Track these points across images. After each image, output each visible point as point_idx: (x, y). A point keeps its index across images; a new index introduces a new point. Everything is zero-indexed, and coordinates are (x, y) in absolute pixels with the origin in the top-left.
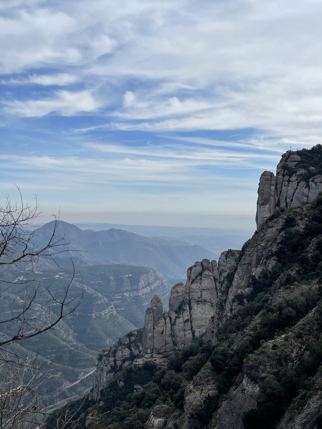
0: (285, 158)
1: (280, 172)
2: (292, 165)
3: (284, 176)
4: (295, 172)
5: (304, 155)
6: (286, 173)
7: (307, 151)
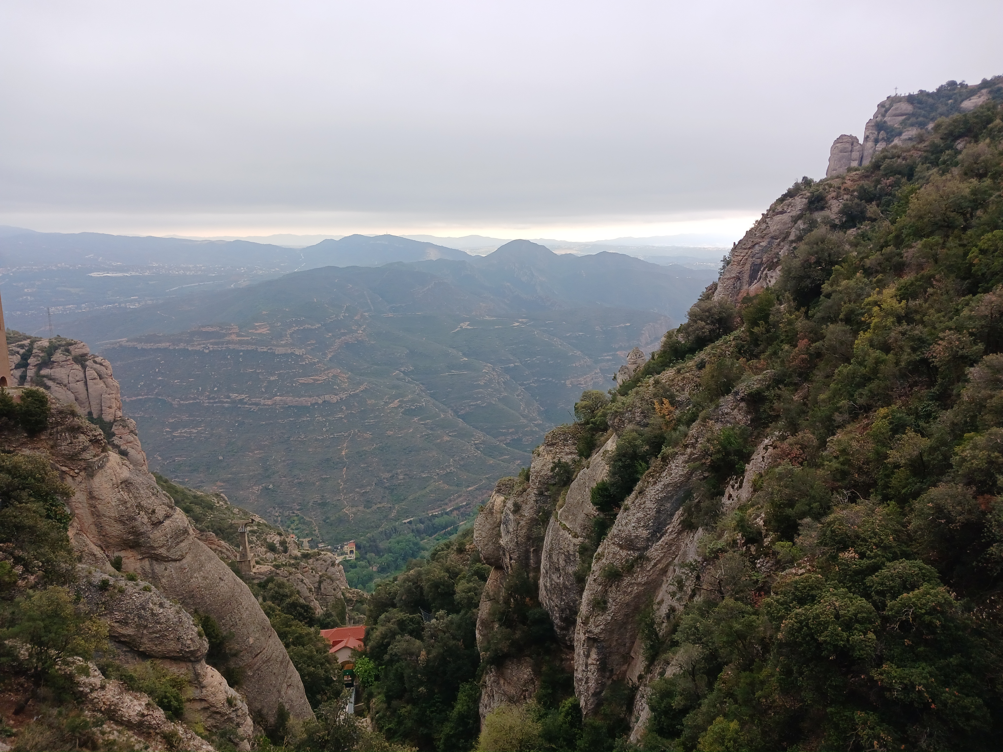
0: (884, 109)
1: (871, 136)
2: (892, 121)
3: (876, 141)
4: (900, 134)
5: (920, 102)
6: (881, 137)
7: (928, 95)
